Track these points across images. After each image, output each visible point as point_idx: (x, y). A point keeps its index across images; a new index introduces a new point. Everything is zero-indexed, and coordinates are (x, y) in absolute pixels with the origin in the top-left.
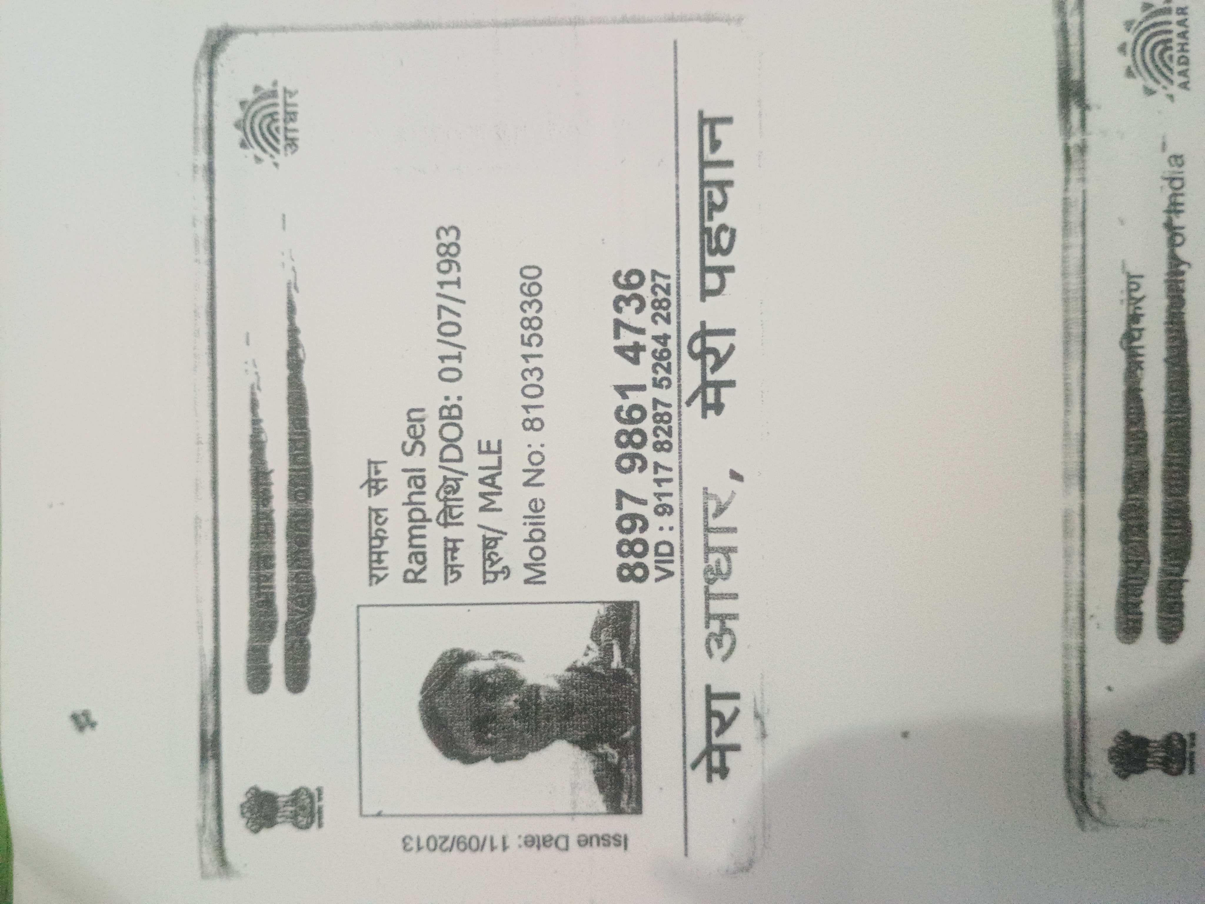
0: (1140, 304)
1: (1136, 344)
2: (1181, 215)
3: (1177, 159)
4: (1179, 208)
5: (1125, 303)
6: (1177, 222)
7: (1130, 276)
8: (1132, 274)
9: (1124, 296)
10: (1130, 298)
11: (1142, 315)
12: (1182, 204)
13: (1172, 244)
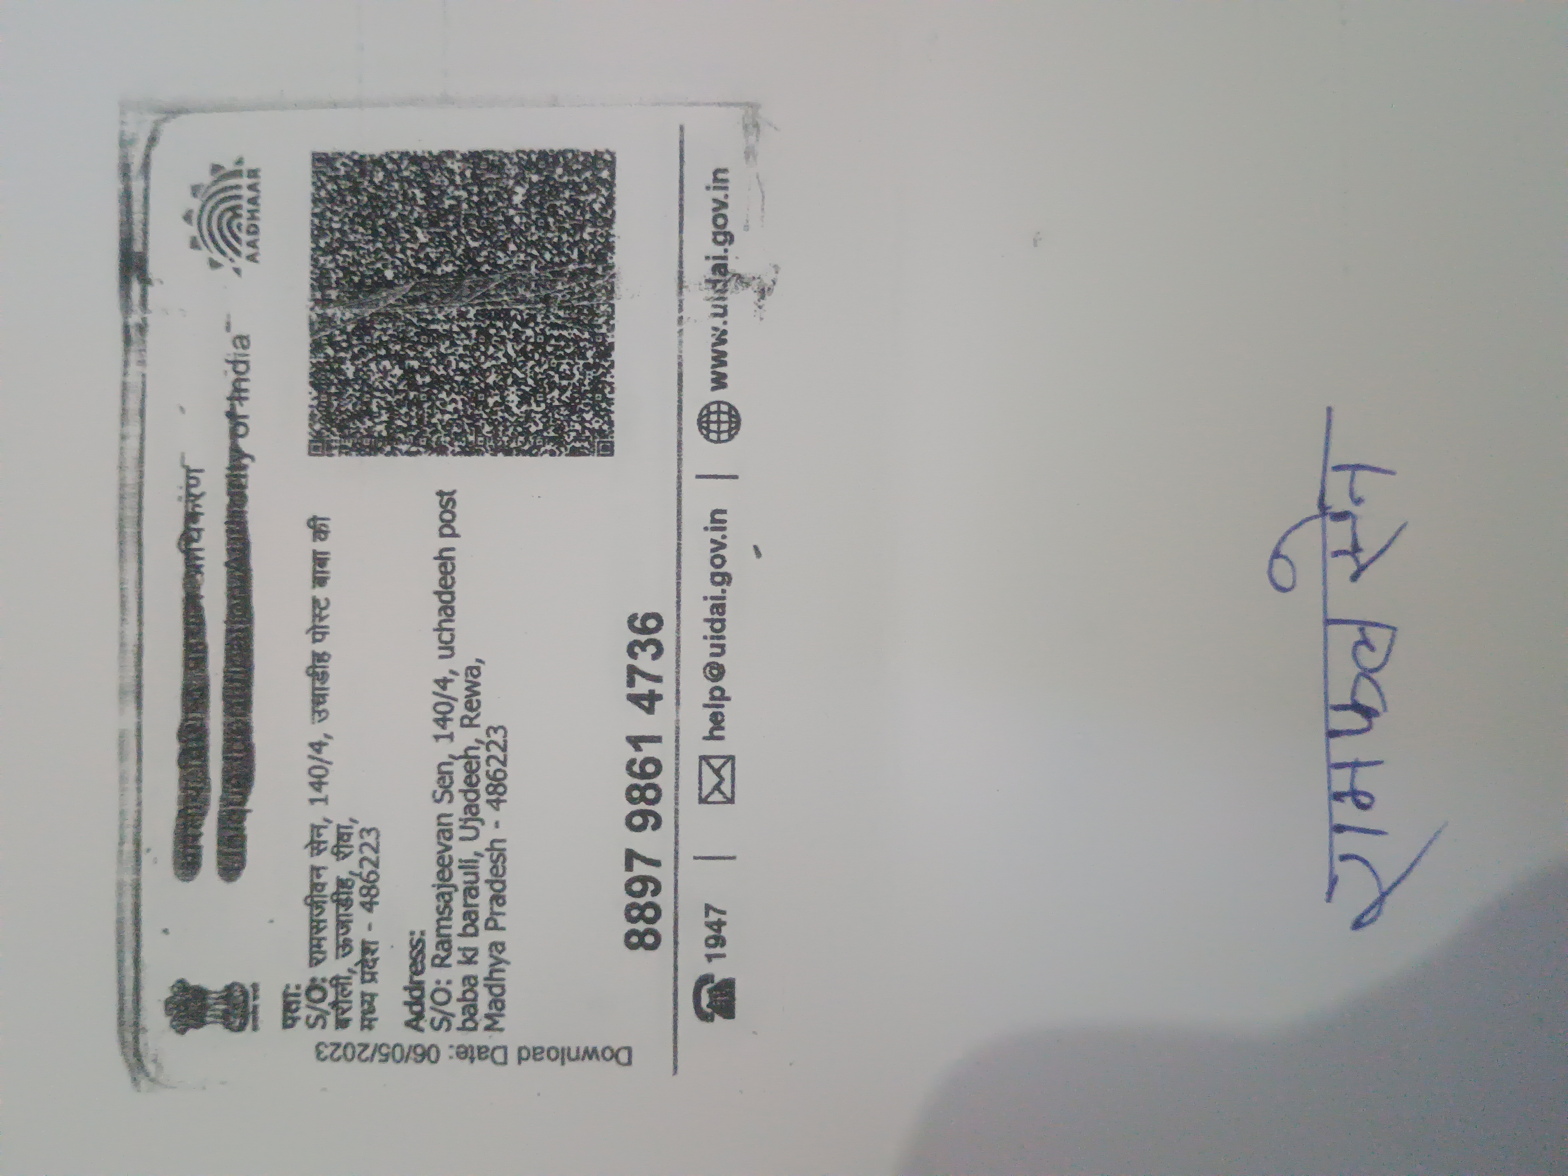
0: (198, 502)
1: (194, 545)
2: (244, 403)
3: (242, 341)
4: (243, 395)
5: (184, 499)
6: (240, 411)
7: (189, 470)
8: (192, 467)
9: (182, 493)
10: (189, 494)
11: (202, 514)
12: (246, 390)
13: (234, 435)
